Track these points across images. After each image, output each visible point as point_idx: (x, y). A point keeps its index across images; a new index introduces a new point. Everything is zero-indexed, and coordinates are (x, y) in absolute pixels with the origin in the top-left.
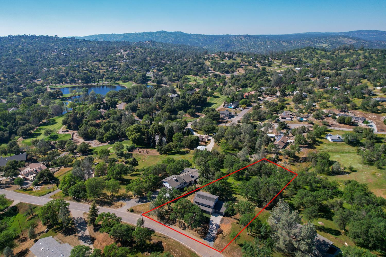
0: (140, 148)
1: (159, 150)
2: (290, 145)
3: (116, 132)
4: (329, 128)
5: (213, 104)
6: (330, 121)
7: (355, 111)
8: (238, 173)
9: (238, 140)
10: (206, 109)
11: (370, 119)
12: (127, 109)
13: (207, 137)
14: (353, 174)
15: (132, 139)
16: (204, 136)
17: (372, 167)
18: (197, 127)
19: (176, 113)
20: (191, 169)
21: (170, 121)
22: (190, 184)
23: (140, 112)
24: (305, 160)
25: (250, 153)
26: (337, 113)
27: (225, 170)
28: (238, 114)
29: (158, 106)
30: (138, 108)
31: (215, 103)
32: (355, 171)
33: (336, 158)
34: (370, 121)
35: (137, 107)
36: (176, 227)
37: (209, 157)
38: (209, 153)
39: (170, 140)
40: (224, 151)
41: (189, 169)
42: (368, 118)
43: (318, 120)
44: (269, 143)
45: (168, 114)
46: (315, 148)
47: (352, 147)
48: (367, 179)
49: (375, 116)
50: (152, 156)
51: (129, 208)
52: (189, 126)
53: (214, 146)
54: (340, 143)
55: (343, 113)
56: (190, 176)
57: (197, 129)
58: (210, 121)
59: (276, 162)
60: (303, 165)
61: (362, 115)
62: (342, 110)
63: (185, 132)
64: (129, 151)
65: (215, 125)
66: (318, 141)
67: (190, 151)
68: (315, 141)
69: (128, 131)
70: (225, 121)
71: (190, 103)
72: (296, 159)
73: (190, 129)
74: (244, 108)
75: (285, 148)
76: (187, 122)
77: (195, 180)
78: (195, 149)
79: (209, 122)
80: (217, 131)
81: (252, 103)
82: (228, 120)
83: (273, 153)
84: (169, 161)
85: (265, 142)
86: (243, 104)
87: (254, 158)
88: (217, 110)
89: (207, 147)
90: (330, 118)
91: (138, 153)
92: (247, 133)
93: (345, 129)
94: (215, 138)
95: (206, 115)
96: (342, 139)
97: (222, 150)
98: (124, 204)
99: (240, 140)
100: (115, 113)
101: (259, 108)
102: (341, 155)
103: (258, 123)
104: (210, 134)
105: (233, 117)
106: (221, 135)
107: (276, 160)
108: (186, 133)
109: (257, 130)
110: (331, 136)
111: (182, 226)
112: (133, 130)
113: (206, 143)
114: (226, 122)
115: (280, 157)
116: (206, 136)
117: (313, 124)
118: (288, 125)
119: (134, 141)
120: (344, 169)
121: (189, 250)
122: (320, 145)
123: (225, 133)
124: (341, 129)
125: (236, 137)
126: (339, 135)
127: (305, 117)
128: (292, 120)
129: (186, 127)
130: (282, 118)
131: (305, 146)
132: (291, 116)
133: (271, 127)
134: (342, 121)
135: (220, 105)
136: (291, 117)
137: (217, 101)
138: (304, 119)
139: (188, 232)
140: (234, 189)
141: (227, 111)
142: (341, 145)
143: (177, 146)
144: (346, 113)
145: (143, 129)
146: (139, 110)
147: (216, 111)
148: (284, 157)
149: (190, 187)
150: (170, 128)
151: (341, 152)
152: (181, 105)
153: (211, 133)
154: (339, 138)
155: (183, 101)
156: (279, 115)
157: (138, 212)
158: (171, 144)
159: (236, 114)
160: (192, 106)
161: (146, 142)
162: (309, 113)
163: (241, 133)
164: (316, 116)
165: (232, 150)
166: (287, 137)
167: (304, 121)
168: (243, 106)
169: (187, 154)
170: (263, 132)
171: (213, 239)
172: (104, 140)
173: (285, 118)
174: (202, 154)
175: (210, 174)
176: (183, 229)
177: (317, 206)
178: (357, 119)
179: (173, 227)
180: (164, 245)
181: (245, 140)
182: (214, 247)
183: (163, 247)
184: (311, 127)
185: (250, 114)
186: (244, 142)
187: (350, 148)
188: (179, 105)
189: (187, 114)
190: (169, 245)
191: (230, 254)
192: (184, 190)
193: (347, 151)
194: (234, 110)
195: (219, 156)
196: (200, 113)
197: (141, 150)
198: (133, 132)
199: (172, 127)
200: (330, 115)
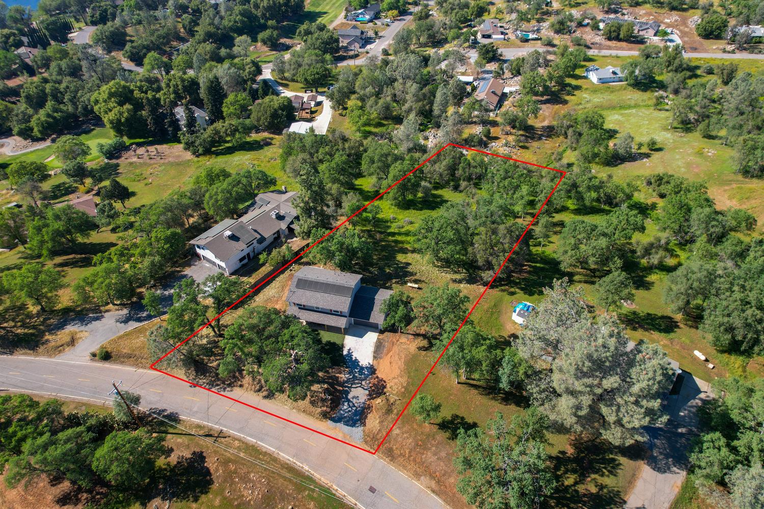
0: (139, 145)
1: (189, 146)
2: (511, 99)
3: (65, 108)
4: (591, 53)
5: (320, 14)
6: (589, 36)
7: (637, 10)
8: (404, 188)
9: (389, 99)
10: (303, 27)
11: (669, 26)
12: (98, 40)
13: (313, 98)
14: (656, 156)
15: (111, 122)
16: (306, 96)
17: (690, 135)
18: (286, 75)
19: (230, 43)
20: (274, 195)
21: (214, 63)
22: (277, 240)
23: (132, 47)
24: (550, 132)
25: (423, 128)
26: (600, 16)
27: (367, 183)
28: (380, 34)
29: (182, 30)
30: (128, 38)
31: (325, 13)
32: (660, 150)
33: (614, 123)
34: (669, 30)
35: (125, 34)
36: (245, 393)
37: (321, 150)
38: (320, 141)
39: (217, 115)
40: (359, 130)
41: (269, 196)
42: (664, 23)
43: (562, 36)
44: (461, 99)
45: (209, 47)
46: (565, 102)
47: (641, 93)
48: (689, 165)
49: (677, 18)
50: (171, 164)
51: (95, 348)
52: (267, 74)
53: (333, 117)
54: (616, 86)
55: (612, 16)
56: (274, 217)
57: (286, 79)
58: (317, 55)
59: (486, 146)
60: (546, 145)
61: (651, 17)
62: (610, 9)
63: (257, 90)
64: (109, 158)
65: (329, 66)
66: (569, 85)
67: (272, 139)
68: (563, 86)
69: (97, 102)
70: (352, 53)
71: (264, 15)
72: (530, 133)
73: (270, 80)
74: (394, 19)
75: (500, 107)
76: (260, 64)
77: (289, 227)
78: (284, 131)
79: (314, 58)
80: (337, 80)
81: (410, 7)
82: (360, 50)
83: (475, 123)
84: (212, 177)
85: (455, 96)
86: (391, 9)
87: (433, 140)
88: (331, 27)
89: (314, 124)
90: (588, 29)
91: (135, 159)
92: (409, 77)
93: (621, 53)
94: (332, 99)
95: (305, 41)
96: (620, 75)
97: (354, 128)
98: (82, 335)
99: (394, 97)
100: (64, 54)
101: (427, 16)
102: (622, 114)
103: (431, 51)
104: (320, 90)
105: (371, 43)
106: (346, 90)
107: (485, 139)
108: (260, 91)
109: (429, 69)
110: (597, 69)
111: (261, 387)
112: (109, 98)
113: (312, 113)
114: (356, 56)
115: (494, 131)
116: (309, 94)
117: (554, 46)
118: (499, 51)
119: (118, 127)
120: (639, 148)
121: (290, 469)
122: (576, 93)
123: (357, 84)
124: (614, 53)
125: (385, 89)
126: (614, 66)
127: (533, 31)
128: (505, 39)
129: (260, 78)
130: (484, 36)
131: (545, 97)
132: (502, 30)
133: (462, 60)
134: (615, 35)
135: (336, 17)
136: (502, 33)
137: (328, 7)
138: (531, 36)
139: (282, 405)
140: (399, 238)
141: (355, 27)
142: (619, 90)
143: (236, 130)
144: (619, 15)
145: (137, 94)
146: (132, 42)
147: (328, 31)
148: (503, 130)
149: (275, 252)
150: (212, 82)
151: (621, 108)
152: (242, 22)
153: (323, 85)
154: (614, 73)
155: (244, 10)
156: (475, 29)
157: (124, 357)
158: (219, 125)
159: (376, 33)
160: (270, 23)
161: (151, 126)
162: (539, 21)
163: (395, 80)
164: (557, 26)
165: (379, 125)
166: (502, 81)
167: (533, 39)
168: (390, 13)
169: (266, 148)
170: (445, 72)
171: (358, 417)
172: (36, 132)
173: (489, 37)
174: (304, 146)
175: (328, 206)
176: (265, 397)
177: (619, 261)
178: (644, 27)
179: (237, 393)
180: (211, 464)
181: (408, 97)
182: (366, 442)
183: (208, 470)
184: (549, 53)
185: (409, 32)
186: (405, 101)
187: (637, 96)
188: (235, 22)
189: (259, 44)
190: (226, 462)
191: (415, 460)
192: (261, 262)
193: (633, 103)
194: (371, 24)
195: (347, 145)
196: (291, 38)
197: (141, 151)
198: (111, 105)
199: (216, 78)
200: (587, 21)
